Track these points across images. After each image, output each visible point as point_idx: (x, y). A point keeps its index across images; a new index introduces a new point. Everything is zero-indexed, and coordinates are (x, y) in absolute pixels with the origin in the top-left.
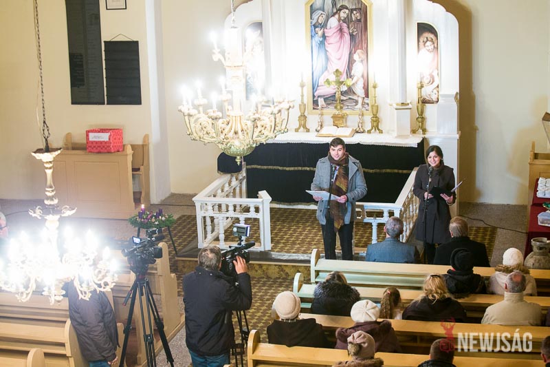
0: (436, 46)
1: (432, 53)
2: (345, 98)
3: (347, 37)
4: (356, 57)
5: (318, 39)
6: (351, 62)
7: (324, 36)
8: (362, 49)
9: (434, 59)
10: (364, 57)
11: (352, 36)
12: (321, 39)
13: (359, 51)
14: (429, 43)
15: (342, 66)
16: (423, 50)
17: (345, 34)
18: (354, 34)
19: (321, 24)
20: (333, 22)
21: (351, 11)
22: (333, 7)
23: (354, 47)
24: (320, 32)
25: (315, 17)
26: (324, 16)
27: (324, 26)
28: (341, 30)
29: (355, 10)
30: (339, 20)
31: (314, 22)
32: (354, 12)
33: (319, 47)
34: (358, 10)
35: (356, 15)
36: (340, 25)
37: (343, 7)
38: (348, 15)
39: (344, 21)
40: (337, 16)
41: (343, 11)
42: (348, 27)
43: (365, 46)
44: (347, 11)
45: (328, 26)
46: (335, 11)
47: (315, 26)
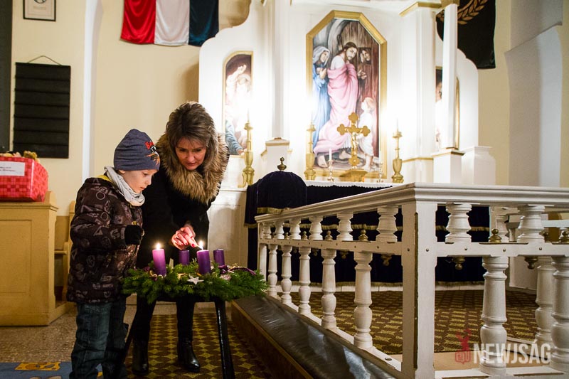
3: (354, 81)
4: (364, 106)
5: (319, 81)
6: (358, 111)
7: (327, 79)
8: (371, 97)
10: (374, 107)
11: (361, 82)
12: (323, 82)
13: (368, 99)
17: (353, 78)
18: (363, 78)
19: (323, 63)
20: (339, 62)
21: (360, 50)
22: (339, 44)
23: (362, 93)
24: (322, 73)
25: (317, 53)
26: (328, 54)
27: (327, 66)
28: (347, 72)
29: (365, 49)
30: (346, 60)
31: (315, 60)
32: (364, 52)
33: (321, 92)
34: (368, 50)
35: (365, 56)
36: (347, 67)
37: (351, 45)
38: (356, 55)
39: (352, 62)
40: (343, 55)
41: (350, 49)
42: (356, 70)
43: (374, 93)
44: (355, 50)
45: (332, 67)
46: (341, 48)
47: (316, 65)
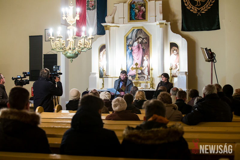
0: (178, 52)
1: (176, 56)
2: (140, 76)
3: (141, 50)
4: (145, 58)
5: (129, 51)
6: (143, 60)
7: (132, 50)
9: (177, 58)
10: (148, 58)
11: (143, 50)
13: (146, 56)
14: (175, 51)
15: (139, 62)
16: (173, 55)
17: (141, 49)
18: (144, 48)
19: (130, 45)
20: (136, 44)
21: (143, 39)
22: (136, 37)
23: (144, 54)
24: (130, 48)
25: (128, 42)
26: (132, 41)
27: (132, 46)
28: (139, 47)
29: (145, 38)
30: (138, 43)
31: (128, 44)
32: (144, 39)
33: (130, 55)
34: (146, 38)
35: (145, 41)
36: (139, 45)
37: (140, 37)
38: (142, 41)
39: (140, 43)
40: (137, 41)
41: (140, 39)
42: (142, 46)
43: (148, 53)
44: (141, 39)
45: (134, 46)
46: (136, 39)
47: (128, 46)
